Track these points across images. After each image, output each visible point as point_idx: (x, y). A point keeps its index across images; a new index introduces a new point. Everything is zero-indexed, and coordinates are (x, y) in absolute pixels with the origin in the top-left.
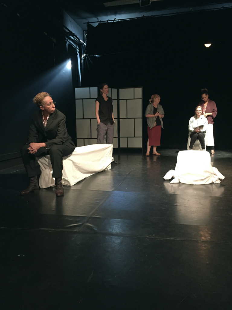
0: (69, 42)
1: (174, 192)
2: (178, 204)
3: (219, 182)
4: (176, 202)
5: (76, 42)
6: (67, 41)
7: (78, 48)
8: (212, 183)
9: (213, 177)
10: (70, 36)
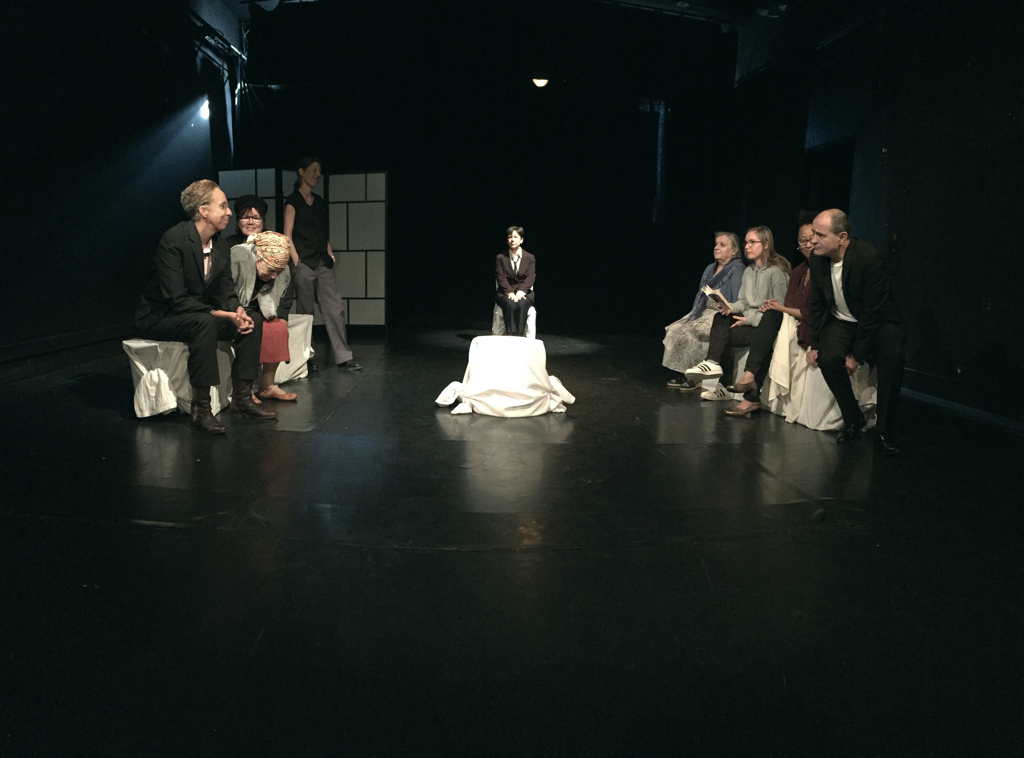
0: (204, 53)
1: (461, 437)
2: (469, 465)
3: (563, 409)
4: (464, 461)
5: (221, 52)
6: (199, 49)
7: (226, 67)
8: (549, 413)
9: (551, 398)
10: (207, 37)
